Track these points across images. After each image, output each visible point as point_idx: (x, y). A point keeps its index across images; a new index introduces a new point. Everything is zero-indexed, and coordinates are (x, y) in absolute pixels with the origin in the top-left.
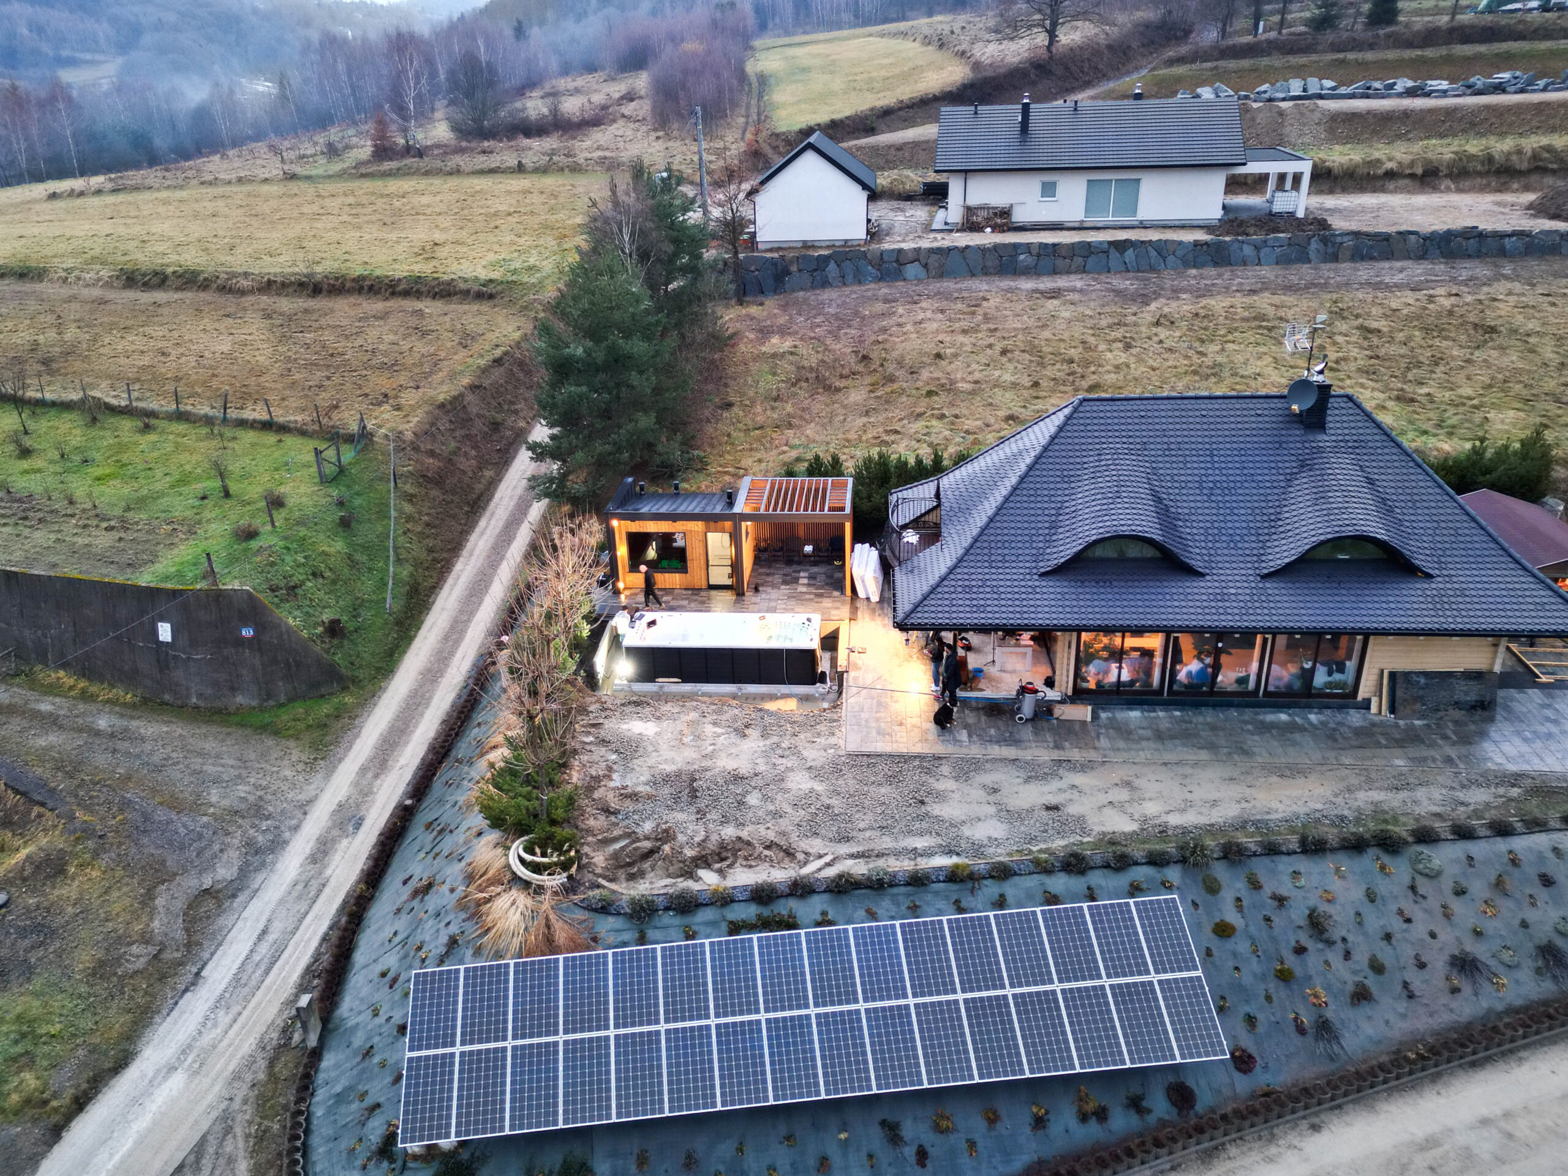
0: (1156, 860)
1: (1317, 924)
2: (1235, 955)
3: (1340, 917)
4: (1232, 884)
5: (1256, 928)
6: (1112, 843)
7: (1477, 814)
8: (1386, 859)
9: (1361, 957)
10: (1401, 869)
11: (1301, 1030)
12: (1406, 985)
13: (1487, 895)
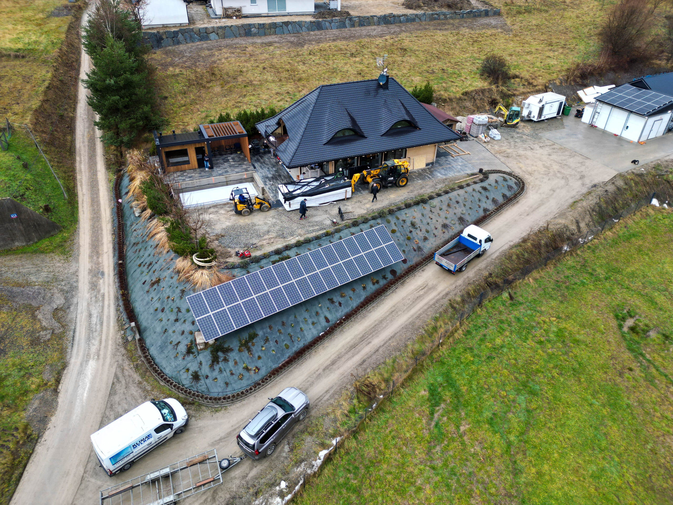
0: (374, 218)
1: (413, 225)
2: (397, 237)
3: (417, 221)
4: (392, 220)
5: (401, 229)
6: (362, 217)
7: (440, 190)
8: (424, 205)
9: (424, 230)
10: (427, 207)
11: (415, 250)
12: (434, 234)
13: (446, 209)
